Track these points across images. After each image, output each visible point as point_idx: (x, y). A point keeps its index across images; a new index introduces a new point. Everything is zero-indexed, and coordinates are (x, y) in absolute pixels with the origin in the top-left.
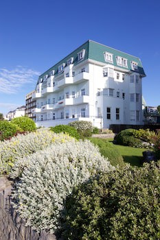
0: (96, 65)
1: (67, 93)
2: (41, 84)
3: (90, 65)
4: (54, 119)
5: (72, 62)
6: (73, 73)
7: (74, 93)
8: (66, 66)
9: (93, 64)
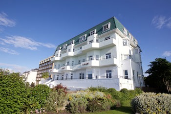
4: (72, 78)
7: (97, 57)
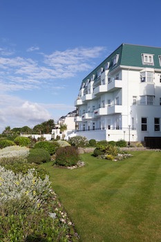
0: (131, 70)
1: (103, 101)
2: (83, 89)
3: (123, 71)
5: (108, 66)
6: (109, 79)
8: (104, 71)
9: (127, 69)
